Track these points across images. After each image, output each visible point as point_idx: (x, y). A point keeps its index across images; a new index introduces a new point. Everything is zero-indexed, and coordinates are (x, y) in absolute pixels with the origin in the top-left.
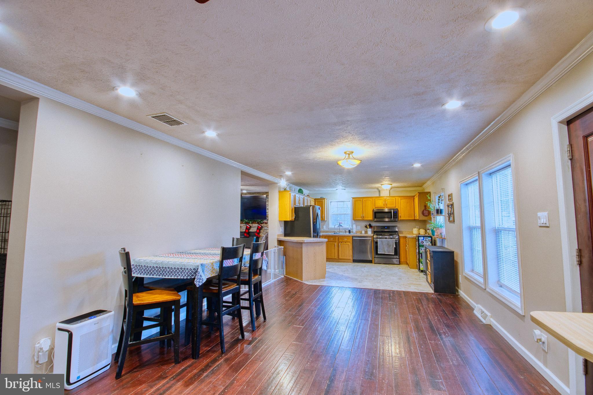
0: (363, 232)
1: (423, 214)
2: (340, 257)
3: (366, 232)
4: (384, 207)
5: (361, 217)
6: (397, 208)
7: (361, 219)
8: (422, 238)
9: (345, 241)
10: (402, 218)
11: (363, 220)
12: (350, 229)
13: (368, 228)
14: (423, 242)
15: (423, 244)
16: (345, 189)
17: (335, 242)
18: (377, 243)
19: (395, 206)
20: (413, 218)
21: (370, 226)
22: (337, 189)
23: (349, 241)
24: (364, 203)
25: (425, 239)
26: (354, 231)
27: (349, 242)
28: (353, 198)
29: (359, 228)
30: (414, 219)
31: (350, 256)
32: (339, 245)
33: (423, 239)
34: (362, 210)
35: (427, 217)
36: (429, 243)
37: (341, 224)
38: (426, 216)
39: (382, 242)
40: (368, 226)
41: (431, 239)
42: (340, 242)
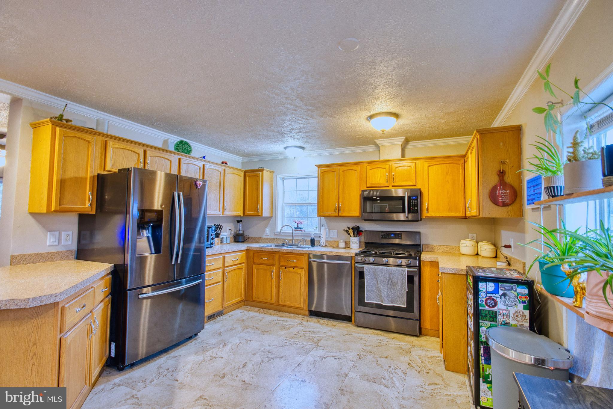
0: (342, 244)
1: (494, 198)
2: (282, 302)
3: (347, 245)
4: (388, 187)
5: (335, 211)
6: (418, 187)
7: (334, 214)
8: (491, 286)
9: (293, 265)
10: (431, 214)
11: (339, 216)
12: (313, 236)
13: (352, 235)
14: (496, 303)
15: (495, 309)
16: (303, 148)
17: (273, 266)
18: (361, 275)
19: (414, 184)
20: (461, 214)
21: (357, 231)
22: (285, 148)
23: (301, 265)
24: (341, 177)
25: (501, 292)
26: (323, 241)
27: (301, 268)
28: (319, 166)
29: (334, 234)
30: (464, 215)
31: (302, 300)
32: (279, 272)
33: (496, 291)
34: (336, 193)
35: (505, 209)
36: (521, 306)
37: (300, 226)
38: (504, 205)
39: (374, 272)
40: (351, 231)
41: (526, 291)
42: (282, 266)
